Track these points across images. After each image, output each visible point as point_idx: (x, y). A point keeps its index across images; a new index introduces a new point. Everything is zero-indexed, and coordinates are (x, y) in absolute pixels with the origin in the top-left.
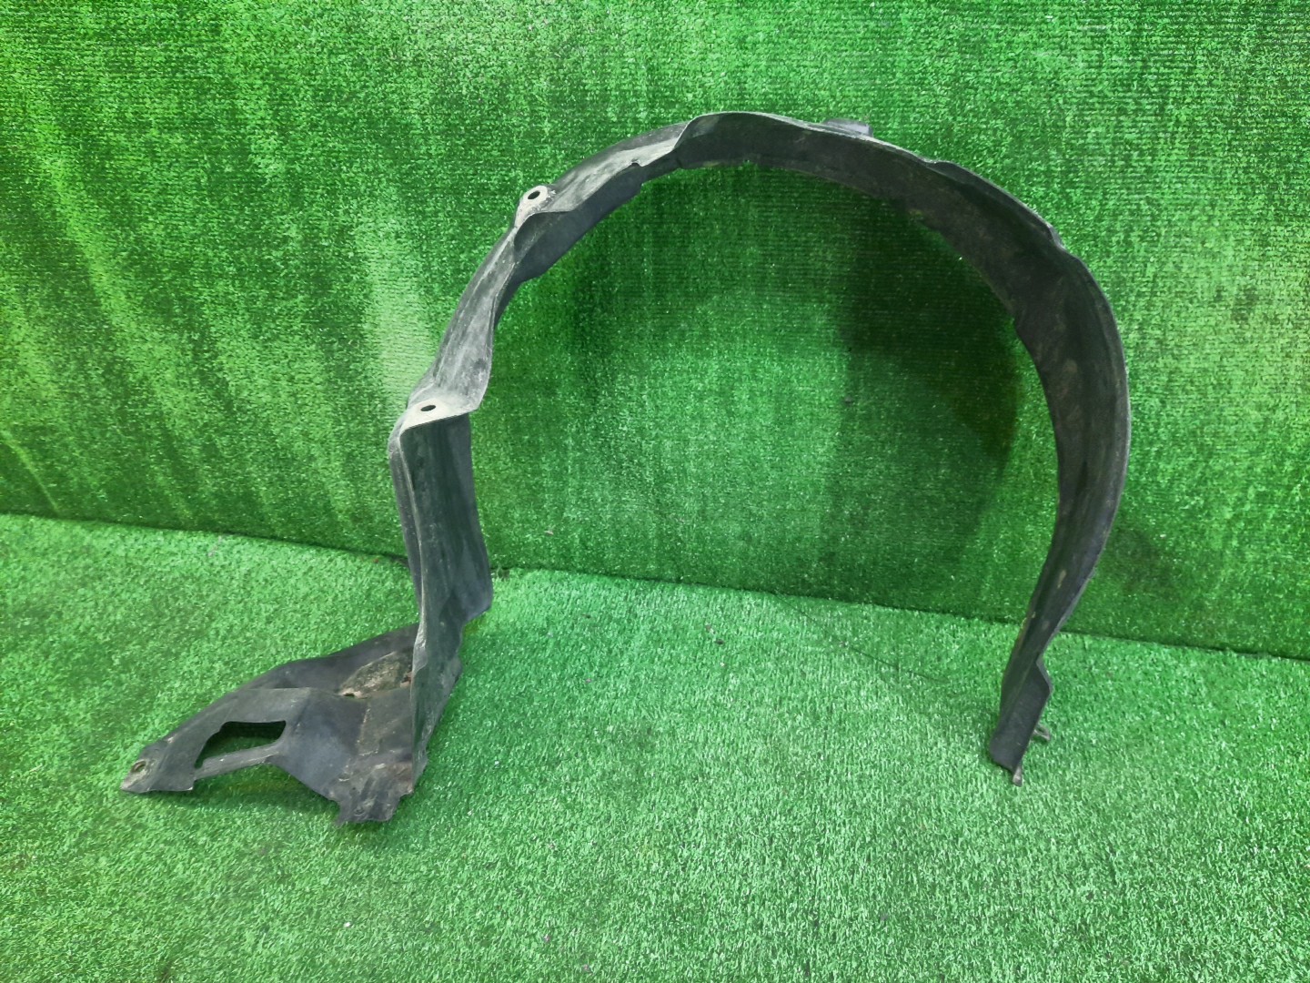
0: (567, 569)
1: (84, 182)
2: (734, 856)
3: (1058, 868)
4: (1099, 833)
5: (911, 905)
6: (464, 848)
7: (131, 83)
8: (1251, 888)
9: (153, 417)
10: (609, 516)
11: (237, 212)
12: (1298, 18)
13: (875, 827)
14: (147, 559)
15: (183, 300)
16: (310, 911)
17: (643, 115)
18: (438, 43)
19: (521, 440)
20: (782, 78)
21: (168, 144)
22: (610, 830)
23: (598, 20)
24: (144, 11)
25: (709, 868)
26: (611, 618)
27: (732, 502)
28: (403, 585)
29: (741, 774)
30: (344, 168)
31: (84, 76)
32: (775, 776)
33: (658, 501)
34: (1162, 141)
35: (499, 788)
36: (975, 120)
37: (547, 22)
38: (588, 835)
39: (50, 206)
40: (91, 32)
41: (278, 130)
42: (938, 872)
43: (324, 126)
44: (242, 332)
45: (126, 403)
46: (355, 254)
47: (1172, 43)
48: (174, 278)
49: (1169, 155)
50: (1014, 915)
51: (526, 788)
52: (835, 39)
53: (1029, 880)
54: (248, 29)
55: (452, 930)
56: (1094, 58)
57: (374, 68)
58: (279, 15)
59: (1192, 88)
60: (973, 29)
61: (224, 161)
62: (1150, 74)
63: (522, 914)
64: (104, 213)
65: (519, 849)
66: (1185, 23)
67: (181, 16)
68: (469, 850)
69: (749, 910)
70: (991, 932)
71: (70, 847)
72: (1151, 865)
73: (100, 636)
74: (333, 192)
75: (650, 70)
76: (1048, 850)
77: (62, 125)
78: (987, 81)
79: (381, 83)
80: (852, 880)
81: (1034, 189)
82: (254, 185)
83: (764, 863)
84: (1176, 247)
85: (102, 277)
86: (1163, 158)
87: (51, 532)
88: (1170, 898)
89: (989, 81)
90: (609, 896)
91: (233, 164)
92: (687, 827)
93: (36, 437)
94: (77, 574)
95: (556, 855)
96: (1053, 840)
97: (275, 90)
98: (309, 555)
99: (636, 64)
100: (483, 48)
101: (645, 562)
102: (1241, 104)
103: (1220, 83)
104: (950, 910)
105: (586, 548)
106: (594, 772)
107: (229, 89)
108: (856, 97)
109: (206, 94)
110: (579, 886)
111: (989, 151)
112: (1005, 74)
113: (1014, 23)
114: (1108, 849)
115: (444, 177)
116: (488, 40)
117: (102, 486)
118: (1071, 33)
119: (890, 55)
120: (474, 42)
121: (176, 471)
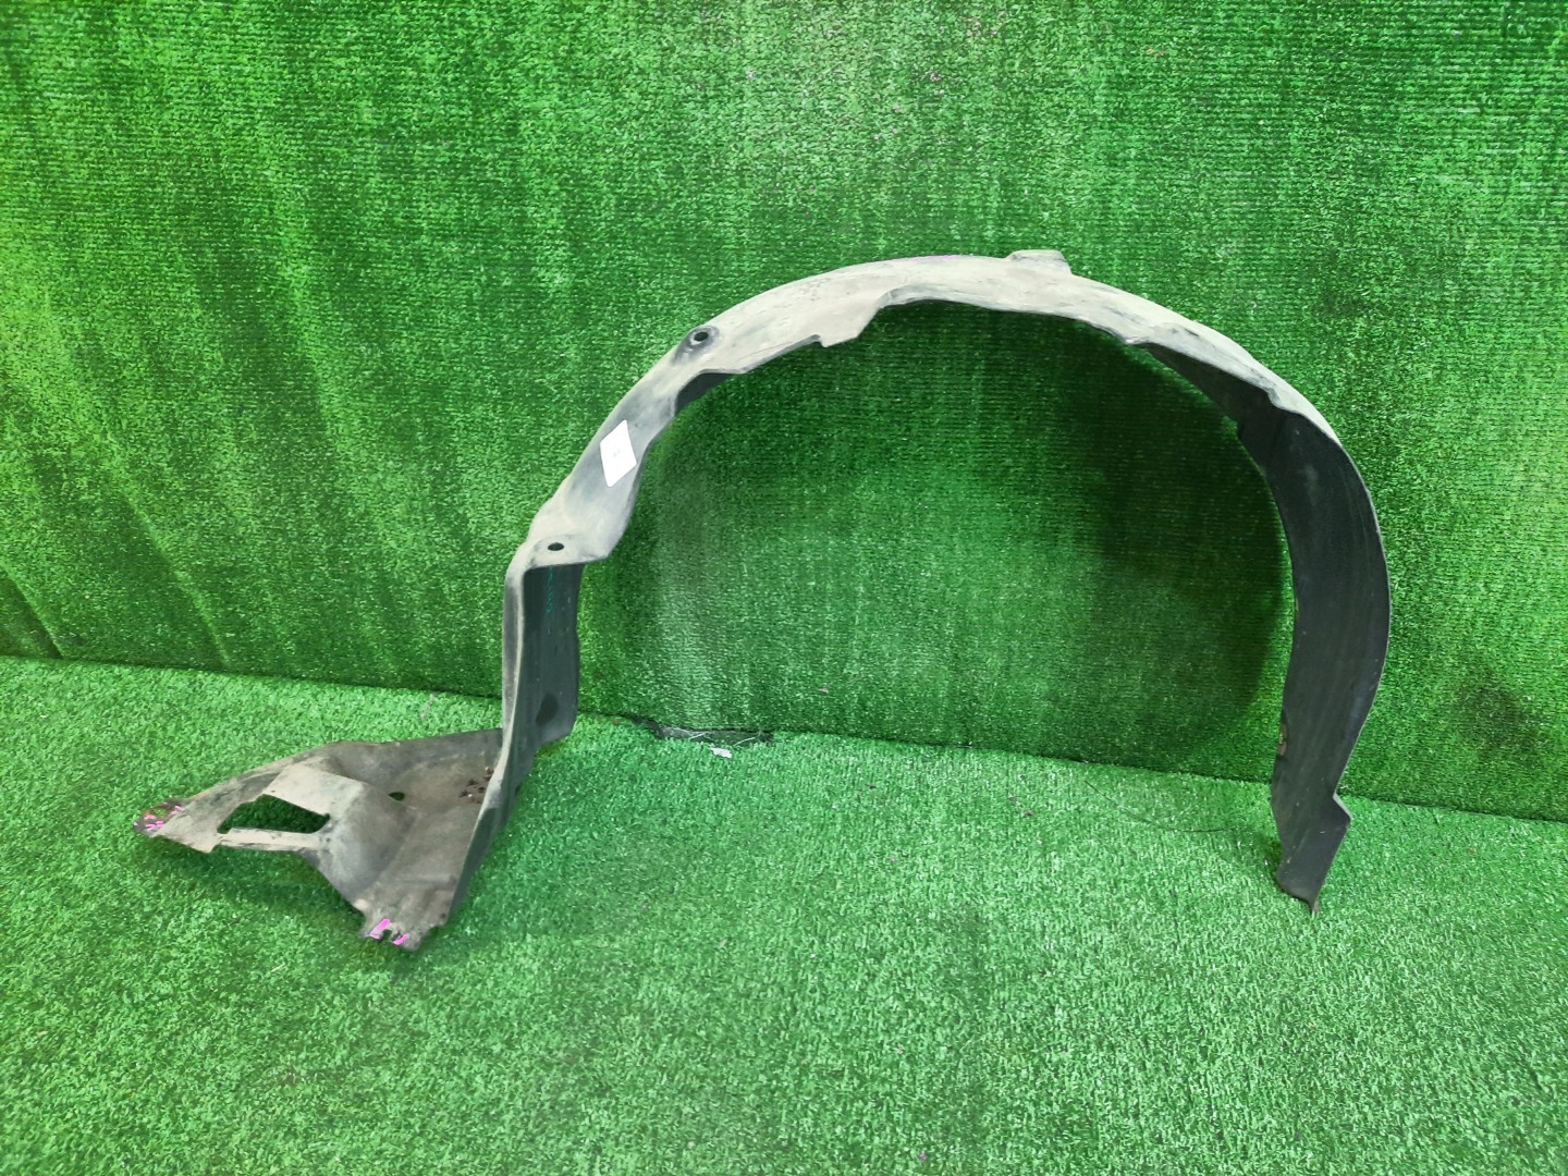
0: (837, 733)
1: (331, 292)
2: (1109, 1060)
3: (1472, 1070)
4: (1506, 1031)
5: (1321, 1113)
6: (803, 1054)
7: (404, 184)
9: (371, 557)
10: (895, 673)
11: (510, 330)
13: (1259, 1026)
14: (348, 722)
15: (428, 425)
16: (644, 1129)
17: (990, 233)
18: (768, 150)
19: (806, 587)
20: (1151, 197)
21: (440, 253)
22: (963, 1032)
23: (953, 130)
24: (431, 106)
26: (899, 789)
27: (1041, 657)
28: (654, 751)
29: (1092, 967)
30: (642, 284)
31: (351, 175)
32: (1130, 968)
33: (956, 656)
35: (823, 985)
36: (1365, 247)
37: (896, 131)
38: (940, 1038)
39: (282, 318)
40: (367, 128)
41: (570, 240)
42: (1341, 1076)
43: (624, 238)
44: (496, 463)
45: (340, 541)
48: (423, 401)
50: (1437, 1124)
51: (855, 984)
52: (1216, 158)
53: (1443, 1085)
54: (551, 130)
55: (814, 1148)
57: (690, 177)
58: (589, 116)
60: (1373, 151)
61: (504, 273)
62: (1559, 200)
63: (888, 1129)
64: (348, 327)
65: (866, 1055)
67: (475, 113)
68: (809, 1057)
69: (1143, 1122)
70: (1418, 1143)
71: (342, 1059)
74: (624, 310)
75: (1005, 185)
76: (1455, 1050)
77: (315, 227)
78: (1382, 205)
79: (696, 193)
80: (1248, 1086)
81: (1424, 320)
82: (534, 300)
83: (1145, 1068)
85: (331, 399)
87: (228, 690)
90: (982, 1107)
91: (512, 277)
92: (1048, 1028)
93: (218, 580)
95: (909, 1061)
96: (1458, 1039)
97: (573, 198)
99: (990, 179)
100: (817, 158)
104: (1365, 1119)
105: (864, 709)
106: (927, 965)
107: (519, 193)
108: (1232, 219)
109: (492, 199)
110: (945, 1097)
111: (1378, 280)
112: (1404, 198)
113: (1419, 147)
114: (1520, 1048)
116: (825, 150)
117: (292, 636)
118: (1480, 158)
119: (1273, 176)
120: (809, 151)
121: (388, 620)
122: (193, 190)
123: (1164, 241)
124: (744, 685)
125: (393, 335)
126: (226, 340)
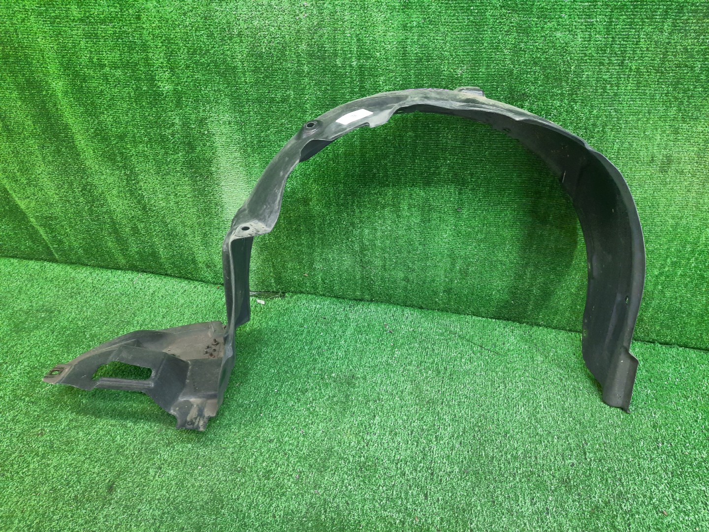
0: (315, 294)
1: (72, 93)
2: (393, 439)
3: (557, 451)
4: (580, 434)
5: (480, 466)
6: (258, 432)
7: (96, 44)
8: (656, 464)
9: (106, 213)
10: (336, 268)
11: (149, 110)
12: (694, 16)
13: (465, 428)
14: (103, 285)
15: (122, 153)
16: (182, 460)
17: (355, 63)
18: (250, 26)
20: (425, 45)
21: (114, 75)
22: (331, 425)
23: (332, 14)
24: (102, 7)
25: (380, 445)
26: (336, 319)
27: (399, 261)
29: (399, 399)
30: (203, 88)
31: (73, 40)
32: (416, 400)
33: (361, 260)
34: (623, 79)
35: (276, 403)
36: (525, 67)
37: (306, 15)
38: (320, 427)
39: (55, 105)
40: (76, 18)
41: (170, 68)
42: (495, 451)
43: (193, 67)
44: (151, 171)
45: (93, 205)
46: (208, 132)
47: (627, 28)
48: (117, 143)
49: (626, 87)
51: (291, 403)
52: (452, 26)
53: (542, 456)
54: (155, 17)
55: (251, 471)
56: (587, 36)
57: (218, 38)
58: (170, 11)
59: (638, 52)
60: (524, 21)
61: (143, 84)
62: (616, 44)
63: (286, 465)
64: (82, 109)
65: (285, 433)
66: (634, 19)
67: (121, 11)
68: (261, 433)
69: (399, 466)
70: (520, 481)
71: (65, 426)
72: (606, 451)
73: (80, 323)
74: (197, 101)
75: (358, 40)
76: (553, 442)
77: (62, 65)
78: (531, 47)
79: (222, 45)
80: (452, 453)
81: (555, 102)
82: (157, 97)
83: (408, 443)
84: (629, 134)
85: (81, 141)
86: (623, 88)
87: (55, 270)
88: (614, 467)
89: (532, 47)
90: (330, 457)
91: (147, 86)
92: (370, 425)
93: (48, 221)
94: (68, 292)
95: (304, 436)
96: (556, 437)
97: (168, 49)
98: (184, 283)
99: (352, 37)
100: (273, 28)
101: (354, 291)
102: (663, 61)
103: (653, 49)
105: (325, 283)
106: (324, 396)
107: (145, 47)
108: (463, 56)
109: (133, 50)
110: (314, 452)
111: (532, 83)
112: (540, 44)
113: (545, 18)
114: (583, 442)
115: (253, 94)
116: (276, 24)
117: (80, 247)
118: (575, 23)
119: (481, 34)
120: (269, 25)
121: (118, 240)
122: (9, 48)
123: (434, 66)
124: (271, 272)
125: (100, 113)
126: (33, 116)
